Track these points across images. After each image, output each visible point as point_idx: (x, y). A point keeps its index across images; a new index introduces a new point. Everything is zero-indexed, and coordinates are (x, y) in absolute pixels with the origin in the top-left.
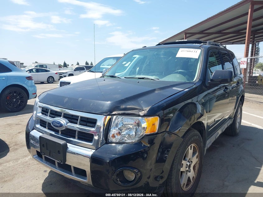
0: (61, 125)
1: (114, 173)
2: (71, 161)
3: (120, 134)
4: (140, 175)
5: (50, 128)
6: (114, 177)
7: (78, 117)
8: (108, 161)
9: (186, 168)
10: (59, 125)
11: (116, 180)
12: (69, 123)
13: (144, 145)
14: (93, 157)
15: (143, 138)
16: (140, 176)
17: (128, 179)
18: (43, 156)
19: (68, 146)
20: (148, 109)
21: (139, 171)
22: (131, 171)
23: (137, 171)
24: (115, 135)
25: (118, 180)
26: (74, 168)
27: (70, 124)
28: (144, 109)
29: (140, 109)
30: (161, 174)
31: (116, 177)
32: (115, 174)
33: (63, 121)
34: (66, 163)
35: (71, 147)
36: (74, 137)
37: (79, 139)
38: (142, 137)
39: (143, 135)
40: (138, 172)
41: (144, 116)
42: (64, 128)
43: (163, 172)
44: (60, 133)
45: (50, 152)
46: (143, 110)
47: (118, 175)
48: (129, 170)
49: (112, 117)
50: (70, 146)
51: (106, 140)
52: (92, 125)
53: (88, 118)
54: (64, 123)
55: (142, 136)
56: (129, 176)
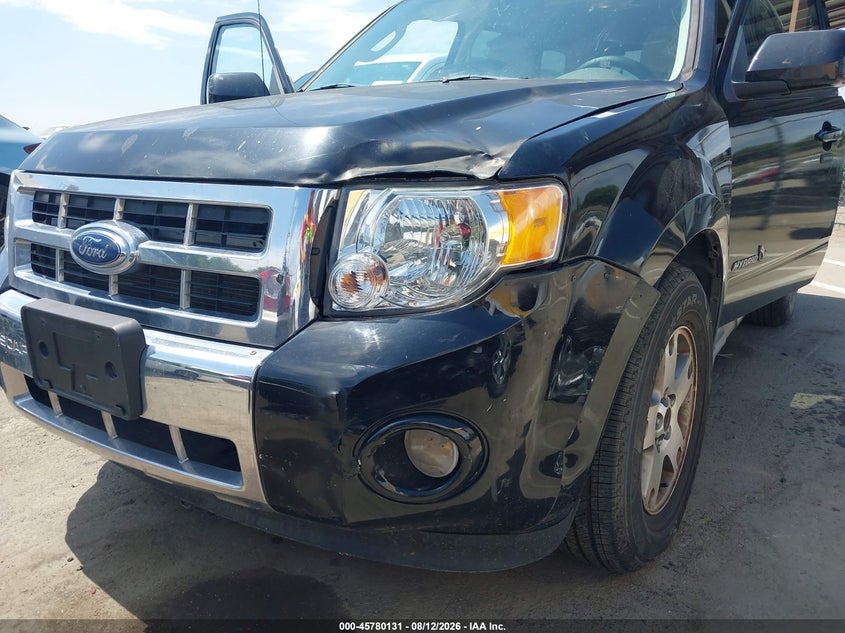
0: (113, 253)
1: (363, 446)
2: (165, 404)
3: (385, 276)
4: (480, 449)
5: (76, 275)
6: (366, 462)
7: (185, 205)
8: (335, 393)
9: (657, 427)
10: (101, 254)
11: (373, 474)
12: (145, 240)
13: (497, 311)
14: (262, 378)
15: (491, 284)
16: (481, 457)
17: (425, 469)
18: (53, 396)
19: (148, 342)
20: (511, 150)
21: (477, 433)
22: (443, 433)
23: (466, 435)
24: (360, 279)
25: (382, 473)
26: (185, 433)
27: (149, 245)
28: (493, 151)
29: (475, 154)
30: (569, 443)
31: (371, 462)
32: (368, 451)
33: (121, 234)
34: (147, 415)
35: (162, 346)
36: (174, 303)
37: (196, 306)
38: (485, 282)
39: (490, 273)
40: (472, 438)
41: (497, 180)
42: (127, 265)
43: (576, 436)
44: (113, 290)
45: (73, 374)
46: (490, 157)
47: (379, 455)
48: (430, 428)
49: (339, 195)
50: (156, 340)
51: (320, 305)
52: (248, 240)
53: (229, 209)
54: (127, 243)
55: (486, 277)
56: (432, 456)
